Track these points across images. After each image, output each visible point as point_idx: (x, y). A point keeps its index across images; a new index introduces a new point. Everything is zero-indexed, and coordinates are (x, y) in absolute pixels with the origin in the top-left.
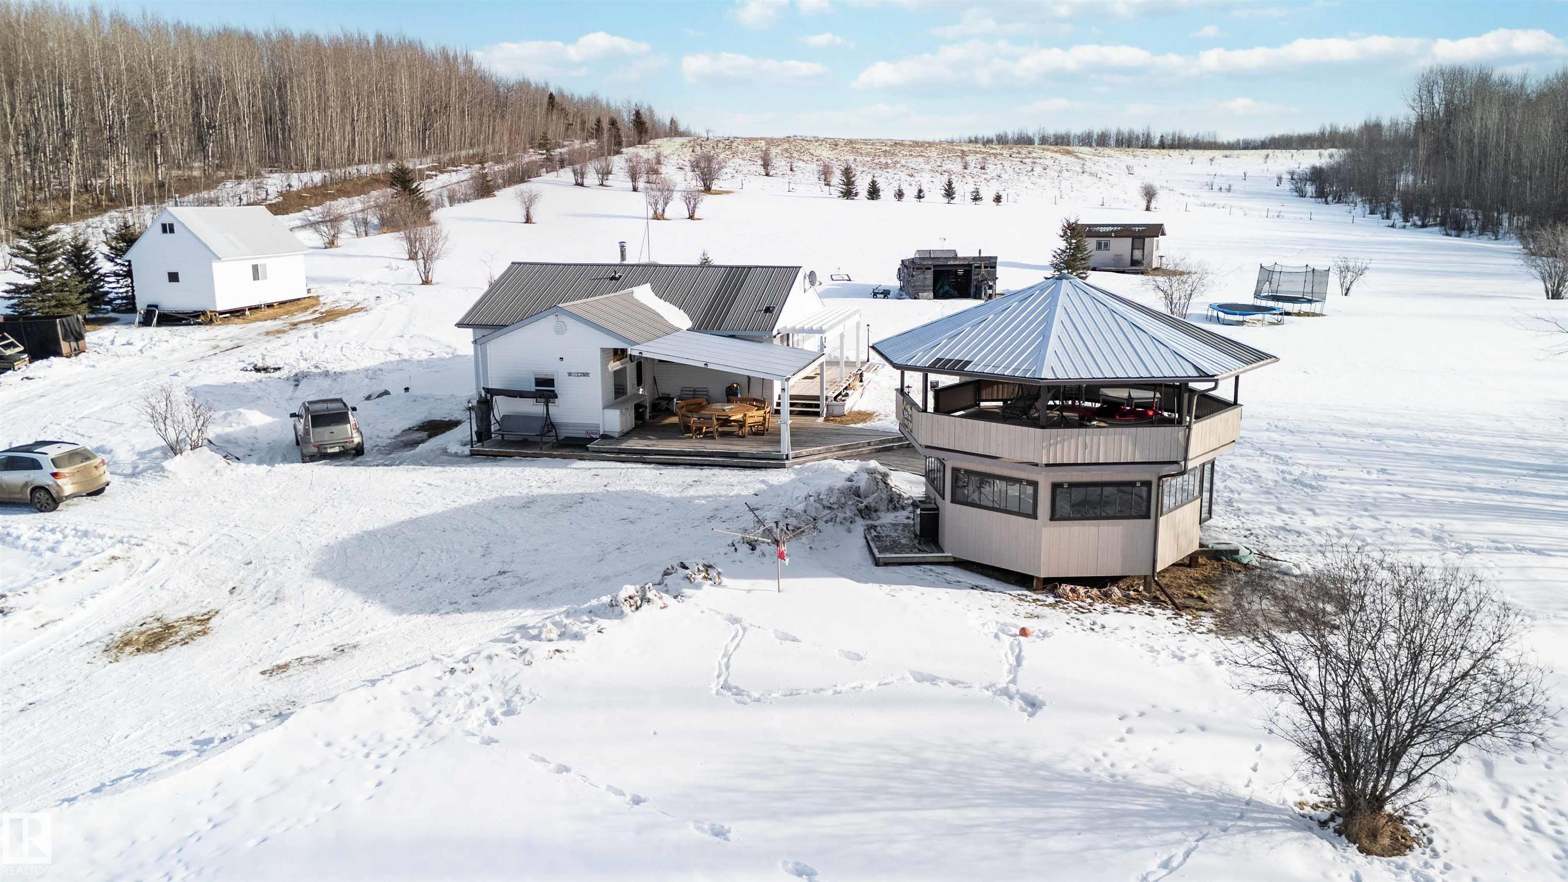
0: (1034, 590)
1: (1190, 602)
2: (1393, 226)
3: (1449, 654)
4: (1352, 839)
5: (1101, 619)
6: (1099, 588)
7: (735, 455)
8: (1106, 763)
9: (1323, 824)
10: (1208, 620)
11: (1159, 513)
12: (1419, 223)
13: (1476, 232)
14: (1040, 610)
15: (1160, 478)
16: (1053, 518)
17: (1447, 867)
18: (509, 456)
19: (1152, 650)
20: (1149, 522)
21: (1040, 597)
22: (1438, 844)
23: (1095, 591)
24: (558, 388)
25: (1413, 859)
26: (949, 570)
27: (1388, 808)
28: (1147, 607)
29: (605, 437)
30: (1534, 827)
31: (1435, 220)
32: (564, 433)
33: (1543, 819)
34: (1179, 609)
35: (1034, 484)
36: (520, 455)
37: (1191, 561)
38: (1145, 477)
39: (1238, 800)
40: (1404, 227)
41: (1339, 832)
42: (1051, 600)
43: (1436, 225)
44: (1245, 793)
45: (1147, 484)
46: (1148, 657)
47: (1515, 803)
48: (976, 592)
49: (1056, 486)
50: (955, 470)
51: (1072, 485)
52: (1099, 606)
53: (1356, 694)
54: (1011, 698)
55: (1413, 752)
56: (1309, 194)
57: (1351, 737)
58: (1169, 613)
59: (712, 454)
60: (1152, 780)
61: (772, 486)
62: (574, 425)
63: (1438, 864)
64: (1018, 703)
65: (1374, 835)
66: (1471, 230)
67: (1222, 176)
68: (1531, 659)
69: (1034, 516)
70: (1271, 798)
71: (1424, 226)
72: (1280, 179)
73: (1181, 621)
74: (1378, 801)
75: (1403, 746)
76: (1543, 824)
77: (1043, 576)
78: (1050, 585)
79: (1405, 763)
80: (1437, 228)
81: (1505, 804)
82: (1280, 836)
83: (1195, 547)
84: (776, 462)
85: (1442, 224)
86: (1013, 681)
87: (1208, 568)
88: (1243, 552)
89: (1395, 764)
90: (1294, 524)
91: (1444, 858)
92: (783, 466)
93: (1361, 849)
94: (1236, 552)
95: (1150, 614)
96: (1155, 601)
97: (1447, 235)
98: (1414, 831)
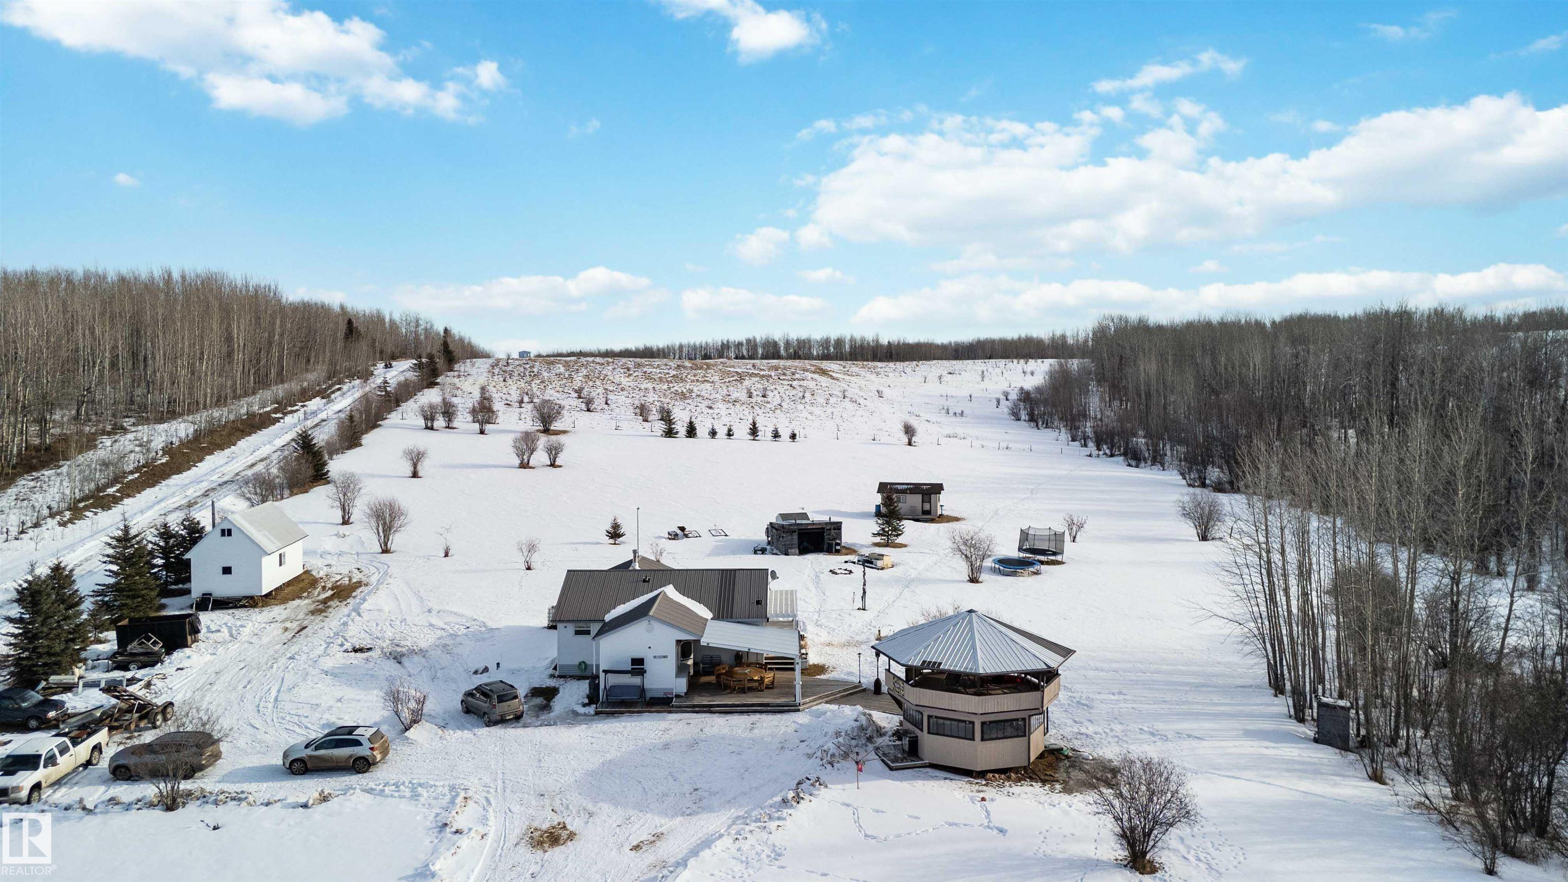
0: (975, 778)
1: (1047, 778)
2: (1090, 456)
3: (1163, 793)
4: (1137, 870)
5: (1011, 790)
6: (1005, 774)
7: (767, 705)
8: (1041, 851)
9: (1126, 866)
10: (1058, 787)
11: (1030, 734)
12: (1108, 452)
13: (1149, 463)
14: (981, 788)
15: (1030, 716)
16: (983, 740)
17: (1170, 876)
18: (622, 713)
19: (1040, 803)
20: (1025, 739)
21: (979, 781)
22: (1166, 869)
23: (1003, 776)
24: (647, 666)
25: (1159, 874)
26: (928, 770)
27: (1147, 857)
28: (1028, 782)
29: (677, 696)
30: (1199, 859)
31: (1119, 450)
32: (649, 695)
33: (1202, 856)
34: (1044, 782)
35: (973, 723)
36: (629, 712)
37: (1041, 756)
38: (1023, 716)
39: (1093, 860)
40: (1098, 456)
41: (1131, 868)
42: (984, 782)
43: (1120, 455)
44: (1096, 857)
45: (1024, 719)
46: (1040, 806)
47: (1192, 852)
48: (947, 781)
49: (983, 724)
50: (929, 717)
51: (991, 722)
52: (1007, 784)
53: (1133, 811)
54: (991, 829)
55: (1155, 832)
56: (1023, 417)
57: (1133, 829)
58: (1040, 784)
59: (753, 705)
60: (1060, 856)
61: (801, 725)
62: (657, 689)
63: (1167, 875)
64: (995, 831)
65: (1144, 867)
66: (1145, 460)
67: (952, 397)
68: (1190, 792)
69: (973, 739)
70: (1105, 858)
71: (1112, 455)
72: (998, 401)
73: (1046, 788)
74: (1144, 854)
75: (1151, 830)
76: (1202, 858)
77: (979, 770)
78: (982, 774)
79: (1152, 837)
80: (1122, 458)
81: (1189, 852)
82: (1112, 871)
83: (1043, 749)
84: (793, 708)
85: (1125, 454)
86: (990, 822)
87: (1050, 758)
88: (1065, 749)
89: (1149, 837)
90: (1083, 730)
91: (1169, 873)
92: (798, 710)
93: (1141, 873)
94: (1062, 749)
95: (1031, 785)
96: (1031, 779)
97: (1129, 465)
98: (1158, 865)
